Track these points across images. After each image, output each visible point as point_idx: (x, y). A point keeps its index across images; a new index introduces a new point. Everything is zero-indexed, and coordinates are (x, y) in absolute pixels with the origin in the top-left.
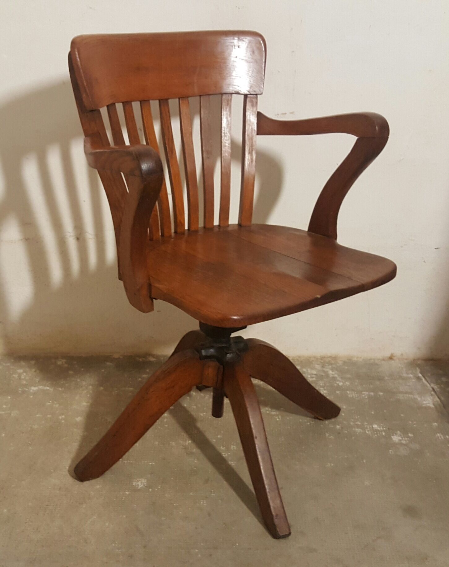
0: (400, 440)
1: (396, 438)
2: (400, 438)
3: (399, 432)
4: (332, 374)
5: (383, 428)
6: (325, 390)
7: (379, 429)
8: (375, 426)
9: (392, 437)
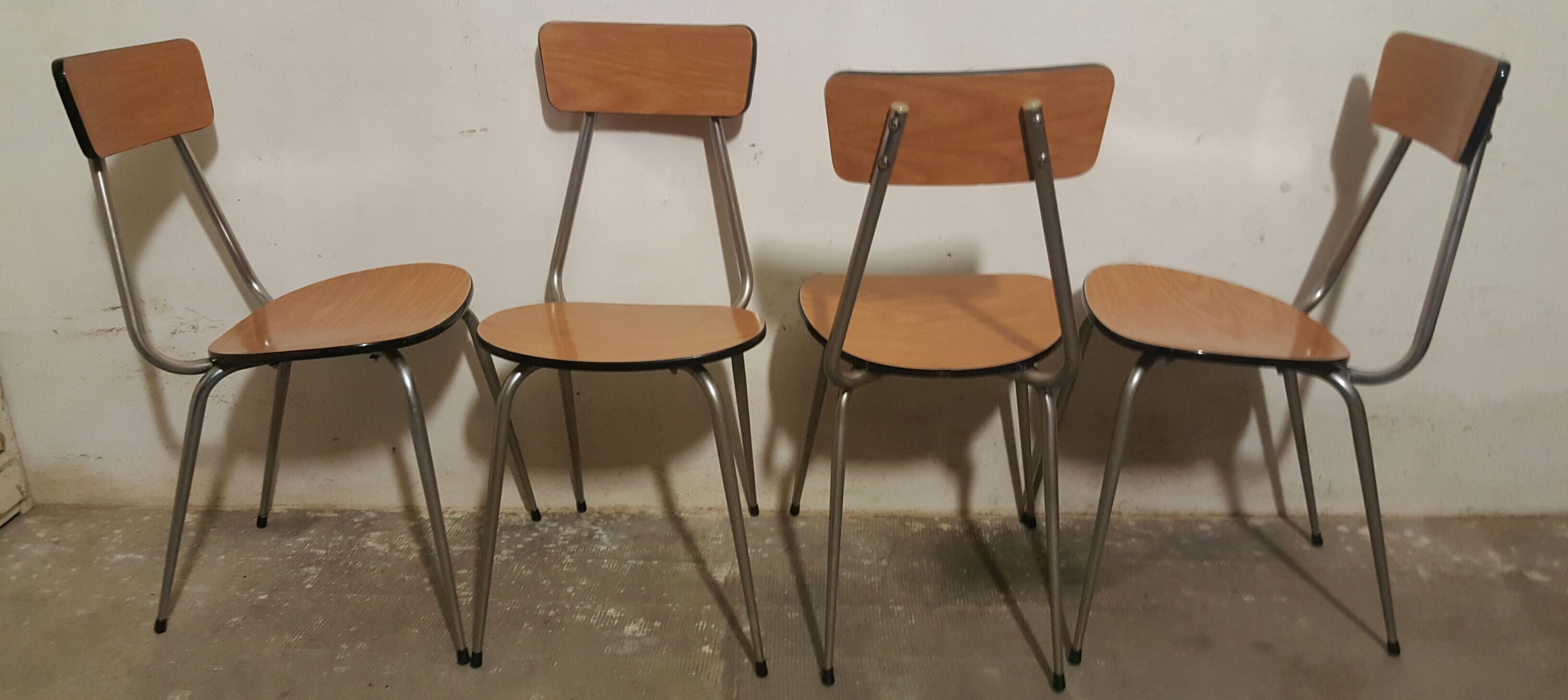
0: (635, 632)
1: (629, 629)
2: (637, 629)
3: (641, 620)
4: (600, 535)
5: (621, 614)
6: (572, 558)
7: (614, 615)
8: (611, 612)
9: (626, 627)
